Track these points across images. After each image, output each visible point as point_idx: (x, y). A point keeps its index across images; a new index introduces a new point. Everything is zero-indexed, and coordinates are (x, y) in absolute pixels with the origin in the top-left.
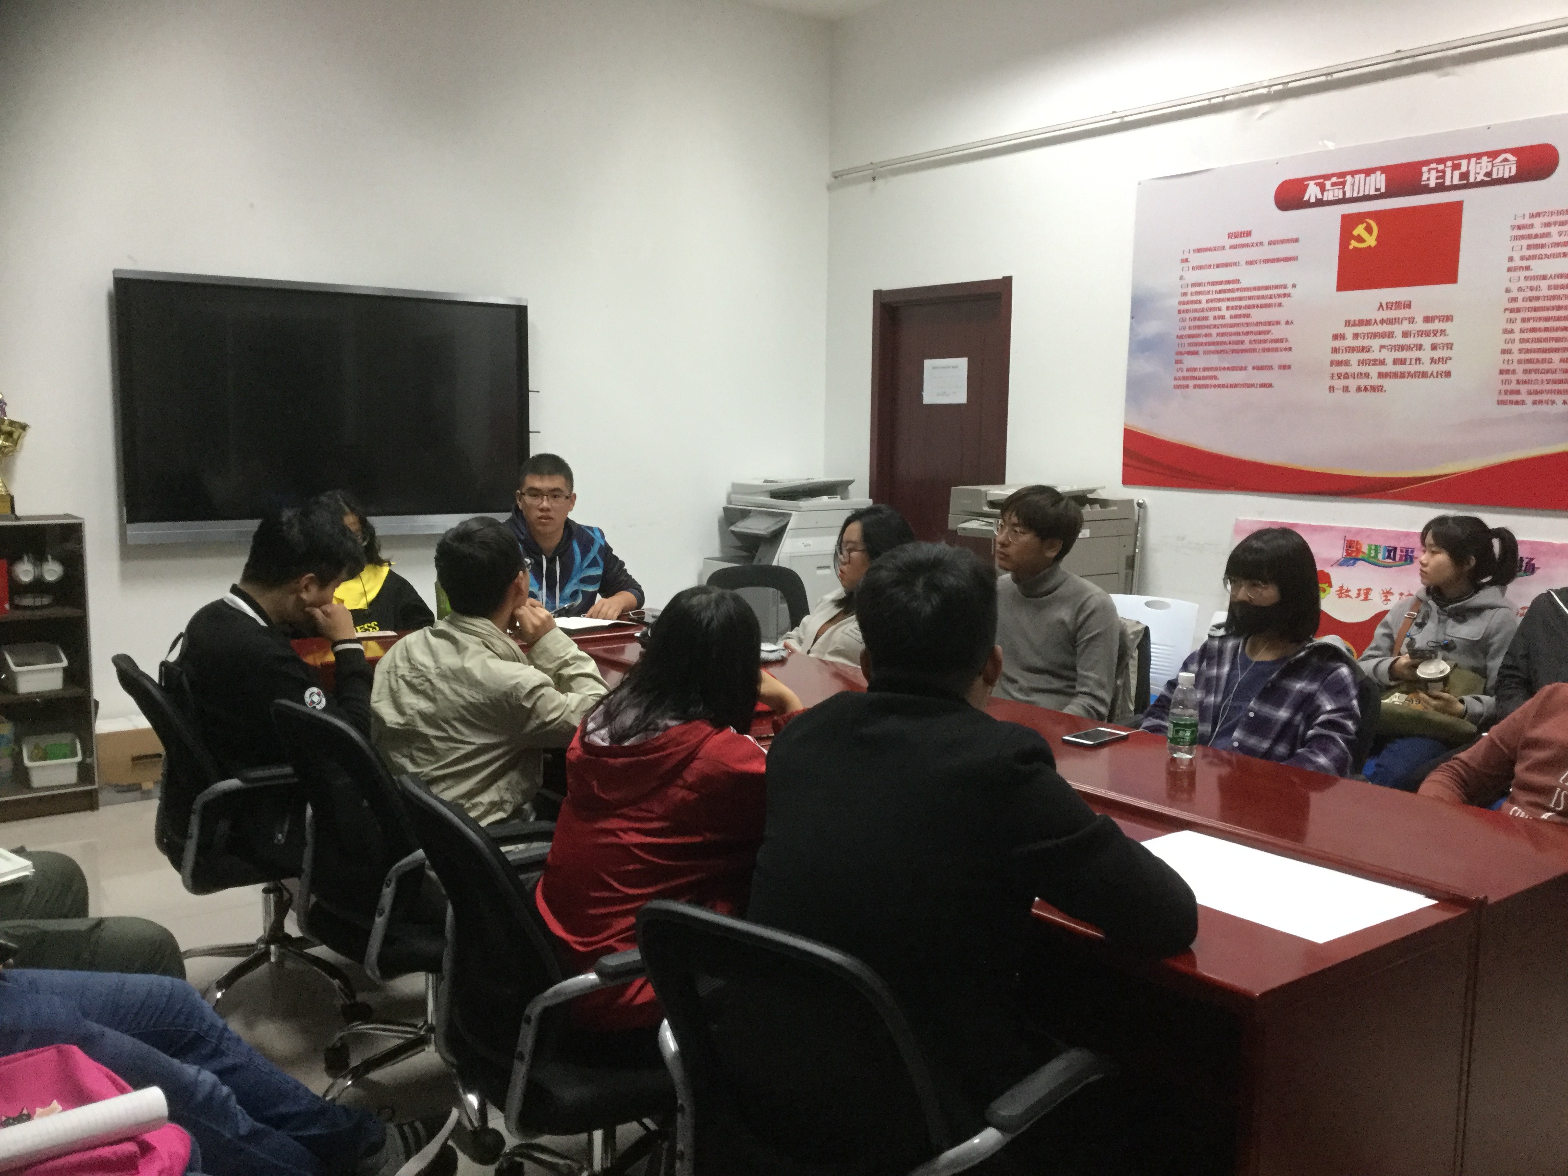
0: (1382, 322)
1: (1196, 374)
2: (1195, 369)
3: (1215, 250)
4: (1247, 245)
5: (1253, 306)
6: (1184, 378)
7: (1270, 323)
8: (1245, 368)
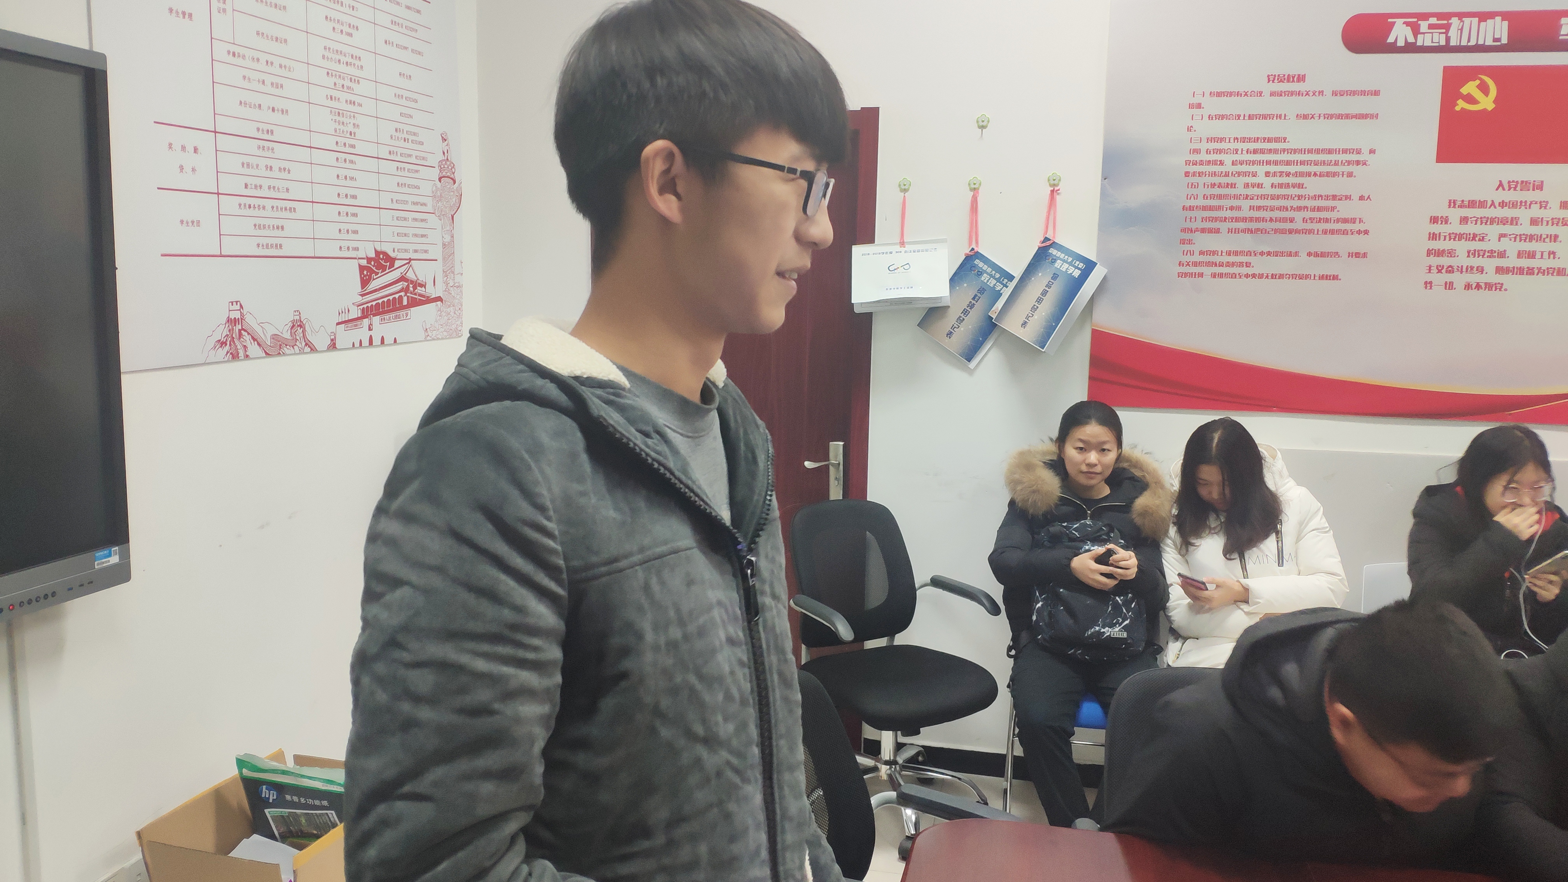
0: (1503, 204)
1: (1217, 259)
2: (1214, 253)
3: (1246, 95)
4: (1299, 93)
5: (1309, 174)
6: (1195, 264)
7: (1334, 197)
8: (1296, 254)
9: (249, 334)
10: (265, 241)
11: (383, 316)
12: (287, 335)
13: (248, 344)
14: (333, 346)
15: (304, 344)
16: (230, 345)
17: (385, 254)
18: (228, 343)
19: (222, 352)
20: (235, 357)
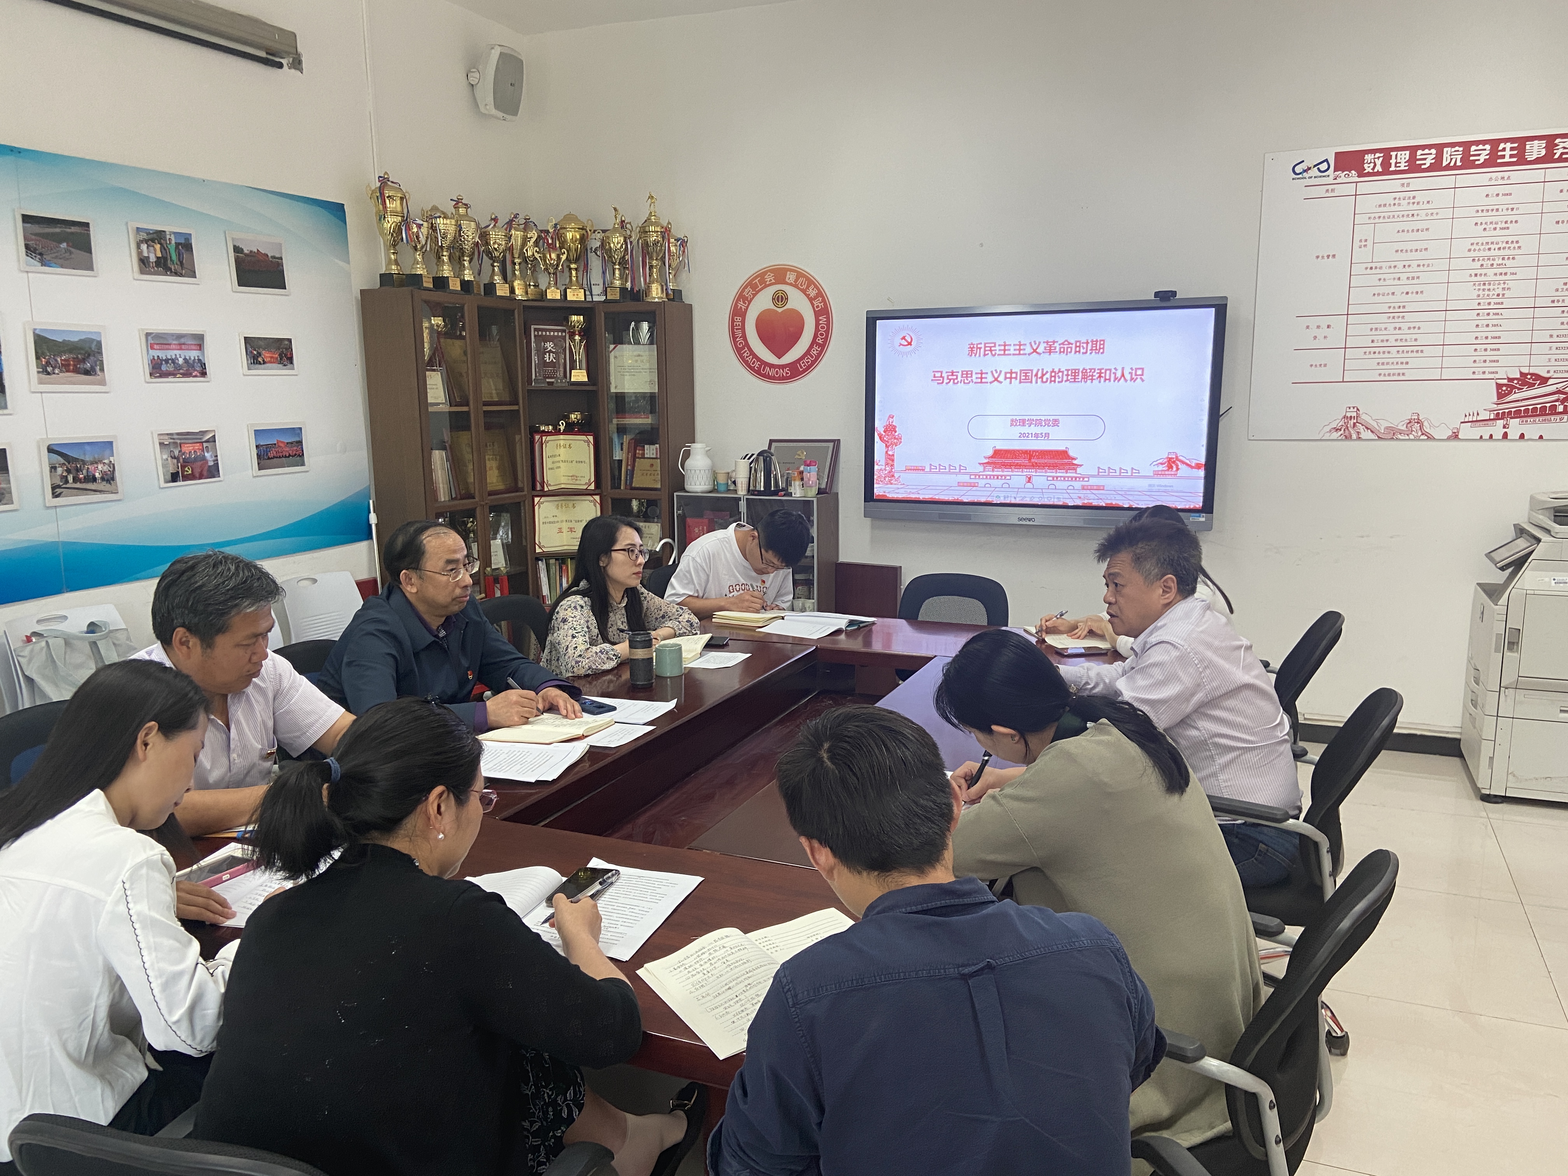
9: (1363, 425)
10: (1387, 372)
11: (1525, 419)
12: (1404, 428)
13: (1362, 431)
14: (1455, 436)
15: (1420, 433)
16: (1344, 430)
17: (1532, 374)
18: (1343, 430)
19: (1335, 435)
20: (1348, 438)
